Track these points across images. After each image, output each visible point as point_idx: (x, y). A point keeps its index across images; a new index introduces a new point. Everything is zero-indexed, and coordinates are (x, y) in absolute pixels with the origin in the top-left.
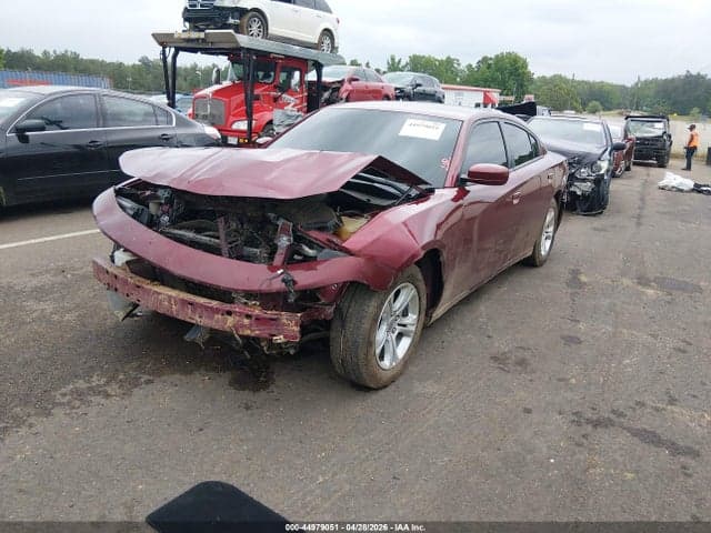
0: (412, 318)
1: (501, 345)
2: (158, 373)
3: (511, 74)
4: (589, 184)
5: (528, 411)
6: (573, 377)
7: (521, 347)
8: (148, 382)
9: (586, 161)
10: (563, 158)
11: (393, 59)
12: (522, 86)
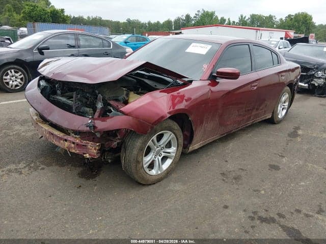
0: (173, 150)
1: (231, 166)
2: (49, 165)
3: (303, 23)
4: (322, 80)
5: (226, 207)
6: (264, 189)
7: (242, 169)
8: (43, 169)
9: (320, 68)
10: (298, 65)
11: (242, 16)
12: (308, 29)
